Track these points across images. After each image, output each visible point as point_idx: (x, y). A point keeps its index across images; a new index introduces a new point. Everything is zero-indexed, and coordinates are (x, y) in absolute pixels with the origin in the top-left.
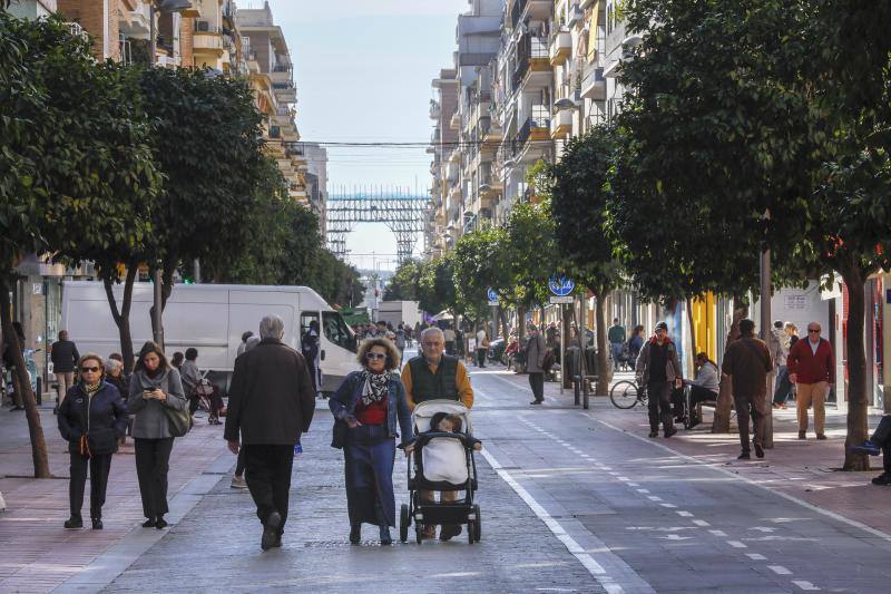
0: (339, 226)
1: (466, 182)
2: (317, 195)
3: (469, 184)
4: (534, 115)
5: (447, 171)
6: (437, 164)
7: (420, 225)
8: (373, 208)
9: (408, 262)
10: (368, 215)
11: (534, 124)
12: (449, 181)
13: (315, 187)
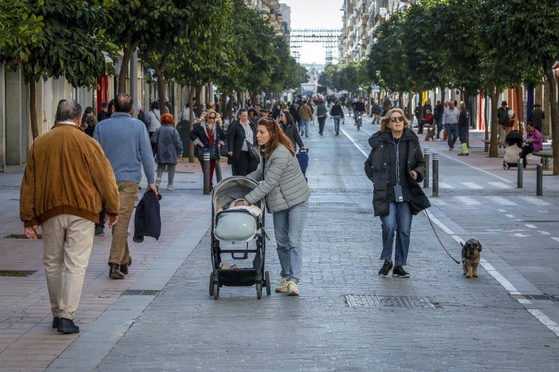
0: (296, 44)
1: (356, 30)
2: (287, 32)
3: (358, 32)
4: (381, 12)
5: (349, 23)
6: (345, 18)
7: (336, 44)
8: (314, 36)
9: (330, 65)
10: (311, 39)
11: (380, 16)
12: (349, 27)
13: (286, 28)
